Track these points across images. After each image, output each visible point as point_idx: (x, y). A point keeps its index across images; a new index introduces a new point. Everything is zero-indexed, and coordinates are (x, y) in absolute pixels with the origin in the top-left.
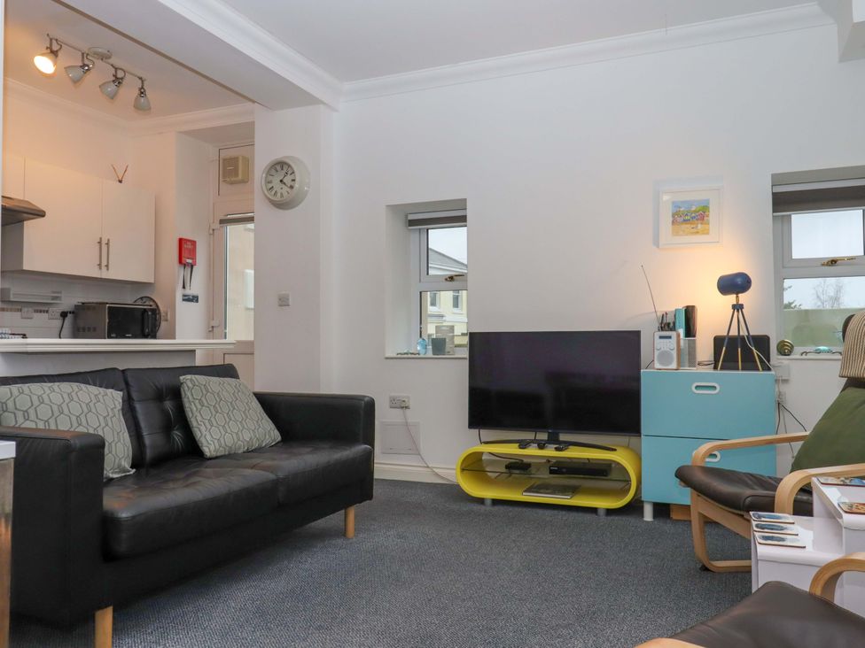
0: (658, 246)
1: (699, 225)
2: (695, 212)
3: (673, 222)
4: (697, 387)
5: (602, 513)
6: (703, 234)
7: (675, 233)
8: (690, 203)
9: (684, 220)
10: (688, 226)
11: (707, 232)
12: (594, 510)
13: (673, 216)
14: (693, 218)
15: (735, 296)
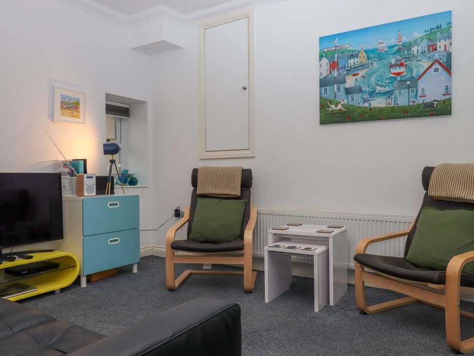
0: (53, 121)
1: (75, 112)
2: (73, 104)
3: (61, 107)
4: (110, 205)
5: (57, 292)
6: (77, 117)
7: (62, 114)
8: (71, 98)
9: (67, 108)
10: (69, 111)
11: (78, 117)
12: (52, 293)
13: (61, 104)
14: (72, 107)
15: (111, 155)
